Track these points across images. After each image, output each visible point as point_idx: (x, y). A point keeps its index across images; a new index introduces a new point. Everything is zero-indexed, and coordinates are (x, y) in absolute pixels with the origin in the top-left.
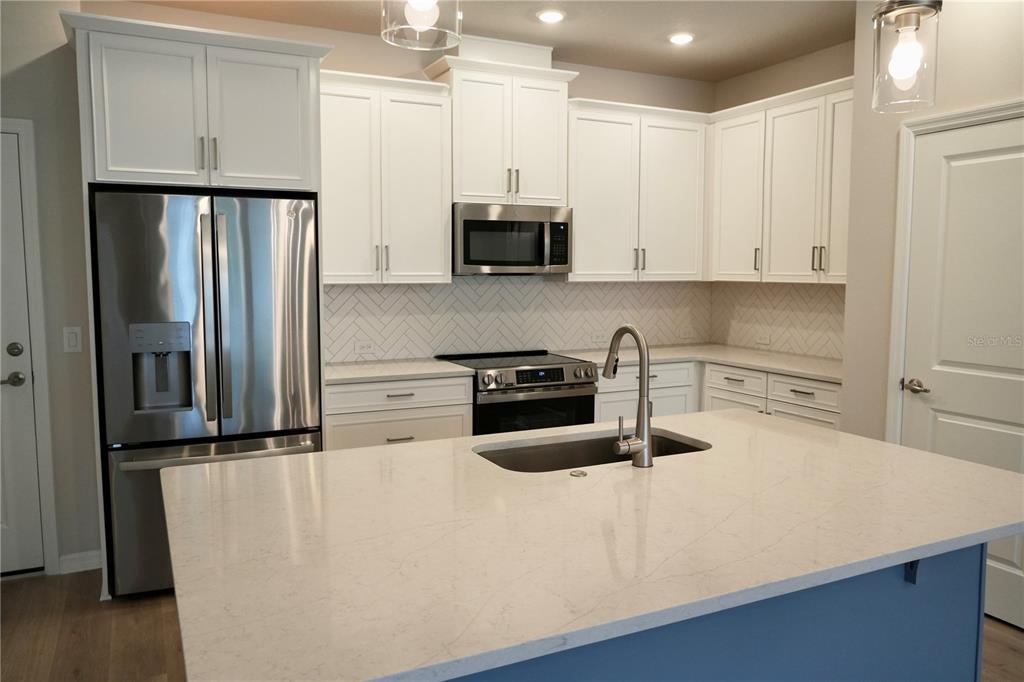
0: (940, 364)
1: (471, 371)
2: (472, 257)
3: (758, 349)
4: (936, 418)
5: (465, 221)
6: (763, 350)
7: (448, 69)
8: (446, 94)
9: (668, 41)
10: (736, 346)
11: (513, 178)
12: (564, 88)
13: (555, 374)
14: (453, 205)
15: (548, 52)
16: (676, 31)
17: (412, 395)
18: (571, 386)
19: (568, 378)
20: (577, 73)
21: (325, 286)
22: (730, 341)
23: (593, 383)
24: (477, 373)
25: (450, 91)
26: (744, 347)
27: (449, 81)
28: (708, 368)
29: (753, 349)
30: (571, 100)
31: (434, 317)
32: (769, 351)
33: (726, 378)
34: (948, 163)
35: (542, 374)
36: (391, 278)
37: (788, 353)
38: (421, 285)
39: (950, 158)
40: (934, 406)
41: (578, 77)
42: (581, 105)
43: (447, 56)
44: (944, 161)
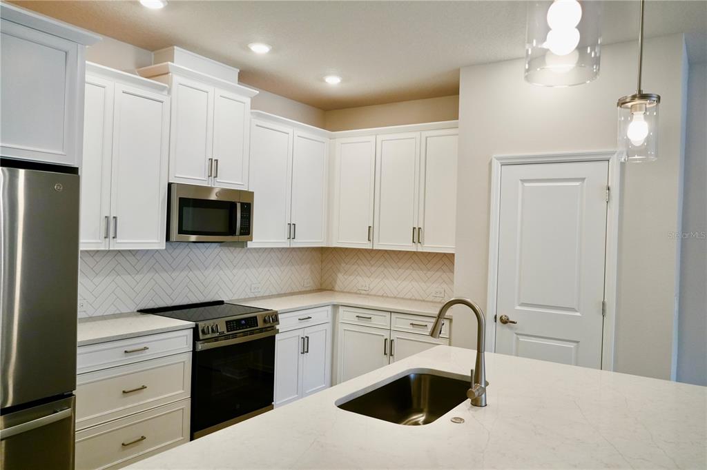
0: (519, 305)
1: (192, 324)
2: (184, 229)
3: (360, 294)
4: (518, 339)
5: (180, 198)
6: (363, 294)
7: (167, 73)
8: (165, 93)
9: (324, 81)
10: (342, 292)
11: (213, 167)
12: (248, 101)
13: (252, 321)
14: (170, 185)
15: (235, 72)
16: (329, 74)
17: (146, 348)
18: (261, 330)
19: (260, 324)
20: (258, 92)
21: (81, 251)
22: (337, 288)
23: (273, 327)
24: (197, 325)
25: (169, 92)
26: (349, 293)
27: (170, 82)
28: (341, 309)
29: (356, 293)
30: (253, 111)
31: (138, 277)
32: (368, 294)
33: (357, 316)
34: (522, 184)
35: (243, 322)
36: (115, 246)
37: (382, 296)
38: (129, 251)
39: (523, 181)
40: (517, 332)
41: (258, 94)
42: (259, 115)
43: (169, 63)
44: (520, 182)
